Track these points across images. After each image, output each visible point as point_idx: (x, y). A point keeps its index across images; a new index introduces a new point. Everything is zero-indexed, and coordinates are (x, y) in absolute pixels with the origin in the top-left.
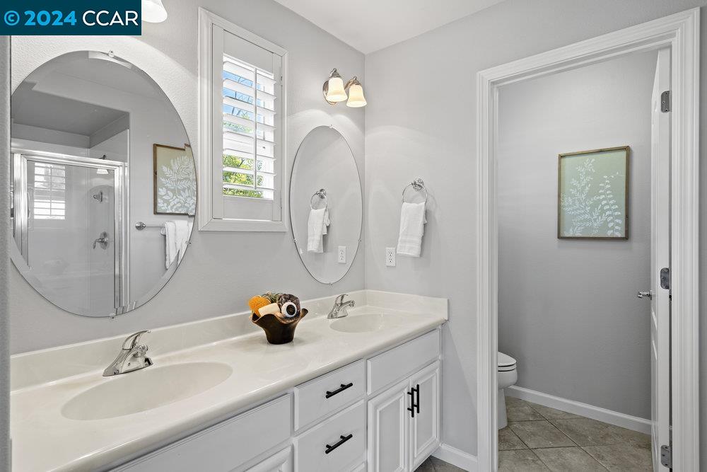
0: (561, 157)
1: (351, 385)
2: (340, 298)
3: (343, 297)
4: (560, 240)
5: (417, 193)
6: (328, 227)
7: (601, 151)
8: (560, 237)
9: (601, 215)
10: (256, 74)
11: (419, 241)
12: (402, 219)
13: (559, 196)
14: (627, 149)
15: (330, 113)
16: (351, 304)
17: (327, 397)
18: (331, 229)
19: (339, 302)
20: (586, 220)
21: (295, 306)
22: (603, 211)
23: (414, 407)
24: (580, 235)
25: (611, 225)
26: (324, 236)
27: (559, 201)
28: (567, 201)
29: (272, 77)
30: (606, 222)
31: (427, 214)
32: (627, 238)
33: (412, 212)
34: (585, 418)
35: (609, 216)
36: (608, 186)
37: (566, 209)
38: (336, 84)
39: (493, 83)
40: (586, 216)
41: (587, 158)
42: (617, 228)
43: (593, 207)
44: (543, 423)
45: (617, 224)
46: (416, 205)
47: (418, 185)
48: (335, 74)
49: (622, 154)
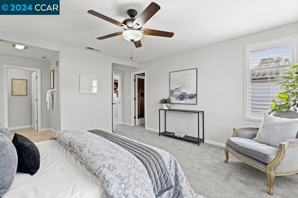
8: (12, 95)
9: (21, 91)
13: (12, 87)
20: (18, 92)
30: (23, 93)
35: (23, 91)
39: (7, 68)
42: (25, 93)
49: (26, 81)
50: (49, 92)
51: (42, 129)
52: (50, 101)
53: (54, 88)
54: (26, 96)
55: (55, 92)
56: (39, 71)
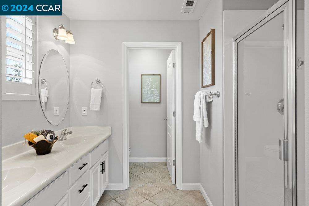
0: (142, 75)
1: (87, 163)
2: (64, 131)
3: (66, 130)
4: (142, 104)
5: (97, 84)
6: (47, 98)
7: (153, 75)
8: (142, 103)
9: (153, 95)
10: (26, 19)
11: (99, 104)
12: (92, 95)
13: (141, 88)
14: (160, 75)
15: (57, 44)
16: (71, 133)
17: (80, 170)
18: (49, 99)
19: (63, 132)
20: (149, 97)
21: (53, 135)
22: (154, 94)
23: (103, 170)
24: (148, 102)
25: (156, 99)
26: (45, 102)
27: (141, 90)
28: (144, 90)
29: (31, 21)
30: (155, 98)
31: (103, 93)
32: (160, 103)
33: (96, 93)
34: (149, 162)
35: (155, 95)
36: (155, 86)
37: (143, 93)
38: (62, 32)
39: (128, 48)
40: (149, 96)
41: (150, 76)
42: (158, 99)
43: (151, 92)
44: (138, 167)
45: (158, 98)
46: (98, 89)
47: (98, 82)
48: (62, 27)
49: (159, 76)
50: (200, 96)
51: (184, 184)
52: (203, 121)
53: (213, 84)
54: (158, 104)
55: (218, 96)
56: (178, 46)
